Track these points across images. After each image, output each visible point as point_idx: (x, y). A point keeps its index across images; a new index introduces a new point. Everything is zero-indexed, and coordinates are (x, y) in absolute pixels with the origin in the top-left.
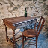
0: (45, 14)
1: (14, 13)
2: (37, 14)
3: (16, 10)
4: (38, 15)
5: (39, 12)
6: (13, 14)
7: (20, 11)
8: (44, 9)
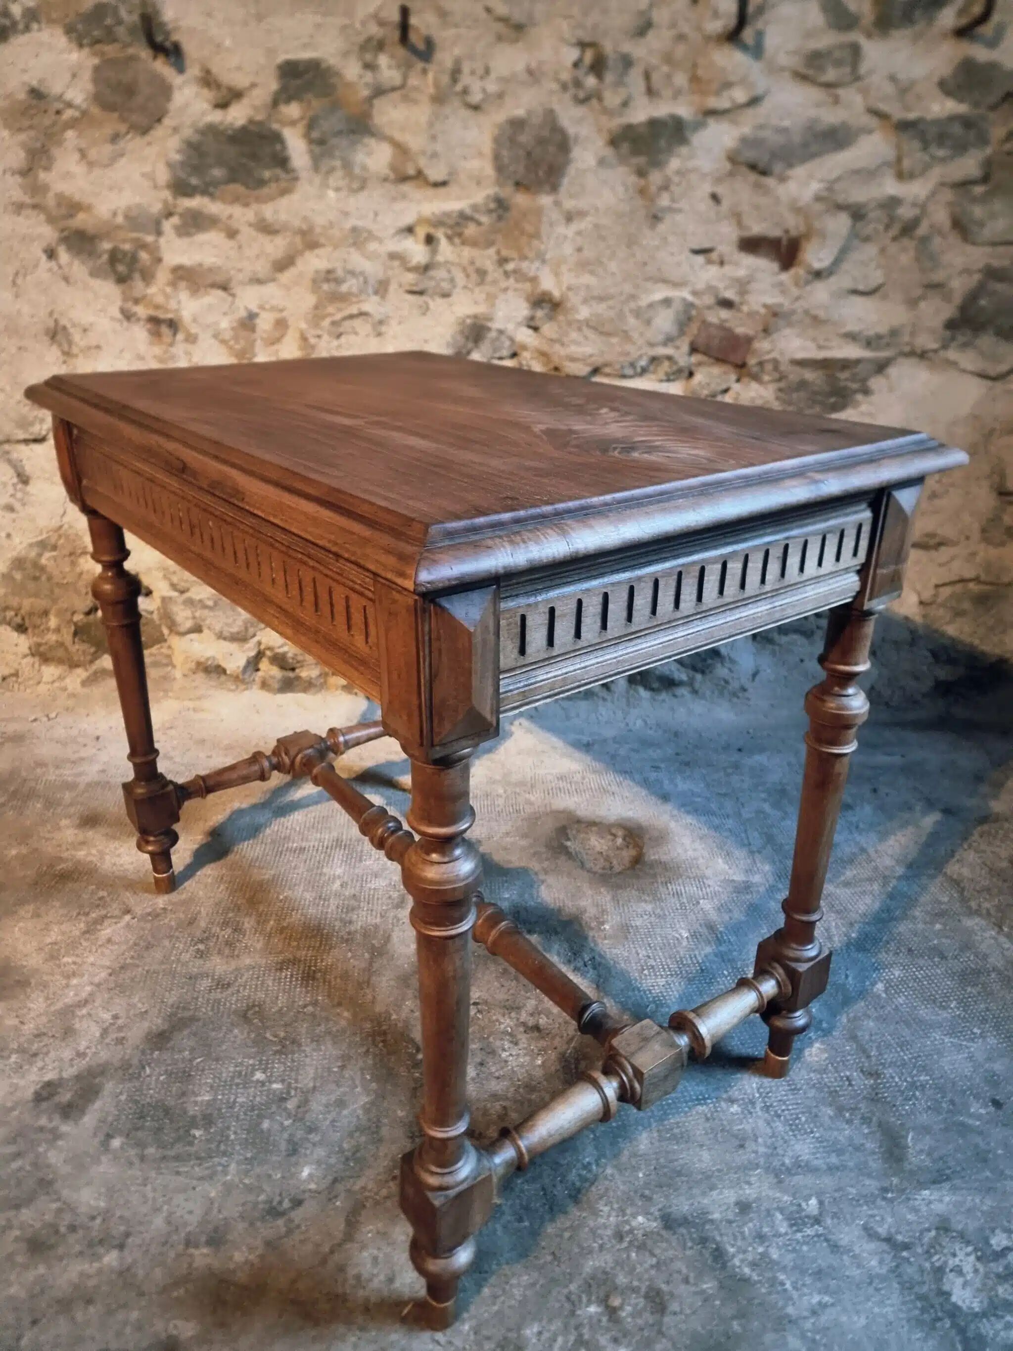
0: (965, 323)
1: (186, 276)
3: (242, 215)
4: (791, 344)
8: (963, 185)
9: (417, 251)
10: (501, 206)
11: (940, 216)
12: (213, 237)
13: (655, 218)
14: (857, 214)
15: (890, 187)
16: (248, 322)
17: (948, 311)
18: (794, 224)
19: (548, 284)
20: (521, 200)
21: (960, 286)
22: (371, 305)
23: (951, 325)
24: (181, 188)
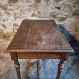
0: (74, 14)
1: (10, 10)
2: (58, 13)
3: (14, 5)
4: (59, 16)
5: (61, 9)
6: (8, 14)
7: (24, 7)
8: (74, 3)
9: (29, 8)
10: (35, 4)
11: (72, 5)
12: (12, 6)
13: (48, 5)
14: (65, 5)
15: (68, 3)
16: (15, 13)
17: (72, 13)
18: (60, 6)
19: (39, 11)
20: (37, 4)
21: (74, 11)
22: (25, 12)
23: (73, 14)
24: (9, 3)
